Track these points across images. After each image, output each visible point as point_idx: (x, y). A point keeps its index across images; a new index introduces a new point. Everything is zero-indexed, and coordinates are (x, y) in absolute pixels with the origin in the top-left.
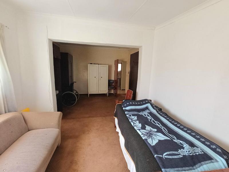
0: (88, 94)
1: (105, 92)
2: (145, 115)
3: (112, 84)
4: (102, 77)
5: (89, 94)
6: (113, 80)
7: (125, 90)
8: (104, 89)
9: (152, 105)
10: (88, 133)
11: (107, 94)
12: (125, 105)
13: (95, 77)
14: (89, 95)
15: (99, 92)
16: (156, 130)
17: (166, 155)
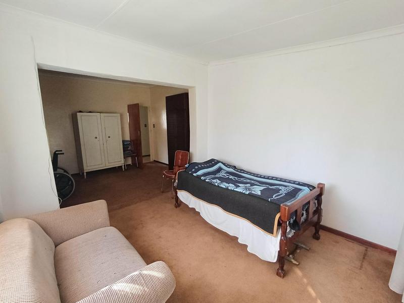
0: (83, 173)
1: (120, 163)
2: (224, 176)
3: (128, 147)
4: (109, 137)
5: (85, 171)
6: (128, 141)
7: (150, 155)
8: (116, 158)
9: (224, 164)
10: (143, 227)
11: (123, 167)
12: (193, 170)
13: (96, 138)
14: (85, 174)
15: (107, 164)
16: (249, 185)
17: (275, 197)
